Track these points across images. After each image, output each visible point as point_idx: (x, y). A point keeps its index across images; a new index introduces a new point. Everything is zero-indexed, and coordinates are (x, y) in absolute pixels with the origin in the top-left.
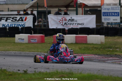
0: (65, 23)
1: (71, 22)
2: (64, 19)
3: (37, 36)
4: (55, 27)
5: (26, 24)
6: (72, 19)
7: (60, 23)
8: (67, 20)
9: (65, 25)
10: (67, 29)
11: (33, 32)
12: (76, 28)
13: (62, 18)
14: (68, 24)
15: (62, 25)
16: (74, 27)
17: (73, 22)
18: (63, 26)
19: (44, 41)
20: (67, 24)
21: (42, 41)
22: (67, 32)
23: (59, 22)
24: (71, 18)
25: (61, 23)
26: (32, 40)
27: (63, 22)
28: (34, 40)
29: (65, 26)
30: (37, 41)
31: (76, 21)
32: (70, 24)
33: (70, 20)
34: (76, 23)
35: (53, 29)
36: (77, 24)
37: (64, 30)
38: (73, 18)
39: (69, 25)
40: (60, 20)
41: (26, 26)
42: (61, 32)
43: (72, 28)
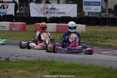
0: (47, 12)
1: (53, 11)
2: (45, 7)
3: (18, 24)
4: (36, 16)
5: (7, 11)
6: (54, 7)
7: (42, 11)
9: (47, 13)
10: (49, 18)
11: (14, 20)
12: (57, 17)
13: (44, 7)
14: (50, 13)
15: (43, 13)
16: (55, 16)
17: (54, 11)
18: (45, 14)
19: (26, 29)
20: (49, 13)
21: (24, 29)
22: (48, 20)
23: (41, 10)
25: (43, 12)
26: (13, 28)
27: (44, 11)
28: (16, 28)
29: (46, 15)
30: (18, 29)
31: (58, 10)
32: (52, 13)
33: (51, 8)
34: (57, 12)
35: (35, 18)
36: (58, 13)
37: (45, 18)
39: (50, 14)
40: (42, 9)
41: (7, 14)
42: (43, 20)
43: (54, 17)
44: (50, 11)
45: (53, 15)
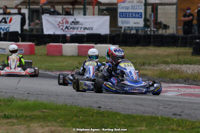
0: (67, 28)
1: (75, 26)
2: (64, 21)
3: (24, 45)
4: (51, 33)
5: (10, 27)
7: (59, 27)
8: (69, 23)
9: (67, 30)
10: (68, 35)
11: (20, 39)
12: (82, 35)
13: (62, 20)
14: (71, 28)
15: (62, 29)
16: (78, 33)
17: (77, 26)
18: (64, 31)
19: (34, 52)
20: (69, 28)
22: (68, 39)
23: (58, 25)
24: (75, 19)
25: (61, 27)
27: (63, 26)
28: (20, 50)
30: (23, 51)
31: (82, 25)
32: (74, 28)
33: (73, 22)
34: (81, 28)
35: (49, 36)
36: (83, 29)
37: (64, 36)
38: (77, 20)
39: (72, 30)
40: (60, 23)
41: (10, 31)
42: (61, 39)
43: (76, 34)
44: (71, 26)
45: (75, 32)
